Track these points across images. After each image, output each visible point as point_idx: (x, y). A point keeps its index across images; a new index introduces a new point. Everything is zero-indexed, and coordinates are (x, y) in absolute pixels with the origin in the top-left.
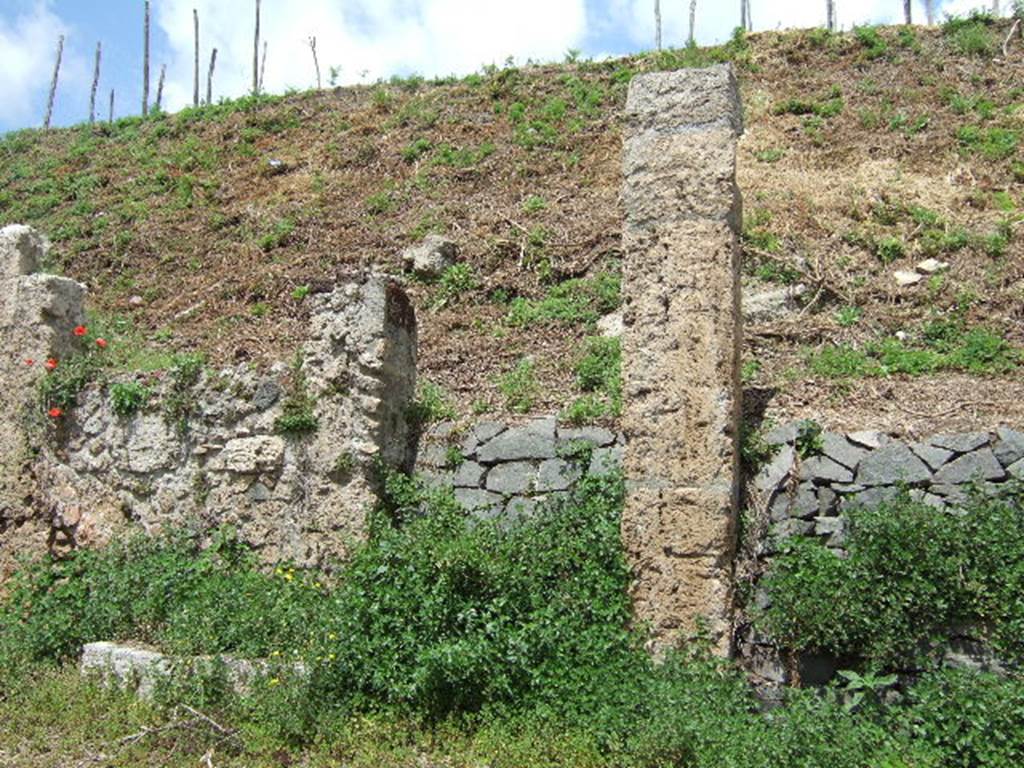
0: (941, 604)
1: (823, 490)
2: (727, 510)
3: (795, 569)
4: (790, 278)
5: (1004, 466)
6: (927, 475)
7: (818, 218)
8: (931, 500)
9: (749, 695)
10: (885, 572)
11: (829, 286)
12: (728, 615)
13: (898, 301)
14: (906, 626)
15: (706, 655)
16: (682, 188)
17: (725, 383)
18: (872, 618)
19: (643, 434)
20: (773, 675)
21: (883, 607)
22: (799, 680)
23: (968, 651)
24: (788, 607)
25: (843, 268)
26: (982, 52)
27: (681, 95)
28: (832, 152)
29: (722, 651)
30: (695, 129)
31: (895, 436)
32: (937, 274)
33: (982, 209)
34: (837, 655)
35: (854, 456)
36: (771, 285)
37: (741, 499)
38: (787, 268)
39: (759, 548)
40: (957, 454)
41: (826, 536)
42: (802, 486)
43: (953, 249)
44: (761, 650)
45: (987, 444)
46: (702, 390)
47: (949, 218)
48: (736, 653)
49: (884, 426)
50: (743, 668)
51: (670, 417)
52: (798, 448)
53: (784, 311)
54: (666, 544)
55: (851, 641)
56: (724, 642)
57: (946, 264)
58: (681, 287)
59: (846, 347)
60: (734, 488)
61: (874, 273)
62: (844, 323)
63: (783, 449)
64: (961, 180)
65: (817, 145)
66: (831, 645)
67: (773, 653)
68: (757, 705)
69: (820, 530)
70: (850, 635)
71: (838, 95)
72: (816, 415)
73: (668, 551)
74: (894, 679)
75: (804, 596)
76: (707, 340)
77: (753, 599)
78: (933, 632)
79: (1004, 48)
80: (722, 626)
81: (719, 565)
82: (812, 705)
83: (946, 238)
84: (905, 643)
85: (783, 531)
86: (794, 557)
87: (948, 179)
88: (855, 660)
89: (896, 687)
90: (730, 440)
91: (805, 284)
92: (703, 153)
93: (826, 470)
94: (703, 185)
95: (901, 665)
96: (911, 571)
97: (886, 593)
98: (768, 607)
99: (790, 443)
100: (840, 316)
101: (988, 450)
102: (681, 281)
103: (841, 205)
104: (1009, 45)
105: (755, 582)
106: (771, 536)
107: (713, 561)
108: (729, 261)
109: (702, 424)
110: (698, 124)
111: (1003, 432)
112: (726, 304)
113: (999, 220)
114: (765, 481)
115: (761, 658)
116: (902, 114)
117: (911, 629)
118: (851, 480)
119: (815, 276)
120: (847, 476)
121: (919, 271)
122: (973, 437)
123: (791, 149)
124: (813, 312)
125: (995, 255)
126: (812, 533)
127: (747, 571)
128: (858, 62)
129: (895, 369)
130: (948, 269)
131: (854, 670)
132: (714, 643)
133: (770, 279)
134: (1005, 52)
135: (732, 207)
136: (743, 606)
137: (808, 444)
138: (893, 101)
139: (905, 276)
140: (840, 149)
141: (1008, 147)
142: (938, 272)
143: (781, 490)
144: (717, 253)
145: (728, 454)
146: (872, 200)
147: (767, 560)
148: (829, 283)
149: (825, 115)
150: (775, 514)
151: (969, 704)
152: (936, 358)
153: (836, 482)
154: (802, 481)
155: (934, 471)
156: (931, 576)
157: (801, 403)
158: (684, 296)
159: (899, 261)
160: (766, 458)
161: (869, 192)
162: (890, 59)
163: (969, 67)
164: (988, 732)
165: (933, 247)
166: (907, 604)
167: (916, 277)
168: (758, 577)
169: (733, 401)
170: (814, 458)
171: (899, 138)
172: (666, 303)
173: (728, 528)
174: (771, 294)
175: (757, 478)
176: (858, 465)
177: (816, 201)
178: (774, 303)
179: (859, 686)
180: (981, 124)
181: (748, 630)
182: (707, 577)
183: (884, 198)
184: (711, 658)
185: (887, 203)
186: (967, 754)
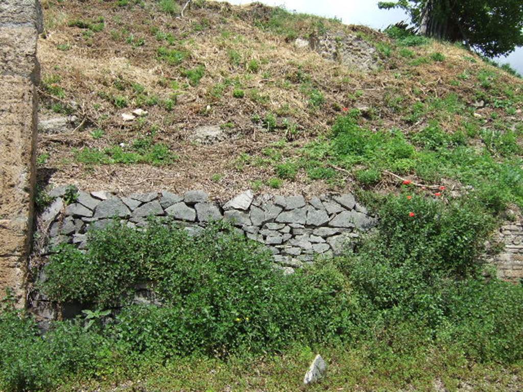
0: (132, 274)
1: (77, 220)
2: (25, 231)
3: (62, 261)
4: (69, 112)
5: (164, 209)
6: (129, 213)
7: (86, 83)
8: (130, 225)
9: (35, 327)
10: (107, 261)
11: (89, 118)
12: (24, 286)
13: (123, 128)
14: (115, 287)
15: (11, 308)
16: (5, 57)
17: (26, 164)
18: (99, 283)
20: (48, 315)
21: (104, 277)
22: (62, 316)
23: (145, 296)
24: (56, 281)
25: (97, 109)
26: (172, 13)
27: (8, 6)
28: (97, 51)
29: (21, 305)
30: (14, 26)
31: (114, 194)
32: (142, 116)
33: (165, 87)
34: (81, 302)
35: (94, 203)
36: (59, 115)
37: (33, 225)
38: (68, 107)
39: (43, 251)
40: (143, 203)
41: (79, 243)
42: (67, 218)
43: (150, 105)
44: (42, 303)
45: (157, 198)
46: (13, 167)
47: (150, 90)
48: (28, 305)
49: (110, 189)
50: (32, 313)
52: (66, 199)
53: (65, 129)
55: (88, 295)
56: (22, 301)
57: (146, 112)
58: (3, 111)
59: (95, 149)
60: (29, 220)
61: (112, 114)
62: (95, 137)
63: (57, 200)
64: (157, 73)
65: (89, 46)
66: (78, 298)
67: (49, 304)
68: (40, 332)
69: (75, 241)
70: (89, 292)
71: (102, 21)
72: (76, 182)
74: (109, 312)
75: (65, 274)
76: (16, 140)
77: (39, 277)
78: (128, 288)
79: (182, 12)
80: (21, 292)
81: (20, 260)
82: (67, 329)
83: (148, 100)
84: (115, 294)
85: (56, 242)
86: (62, 254)
87: (151, 71)
88: (90, 305)
89: (111, 316)
90: (27, 194)
91: (77, 116)
92: (18, 40)
93: (80, 210)
94: (17, 57)
95: (113, 305)
96: (118, 259)
97: (106, 271)
98: (47, 281)
99: (61, 197)
100: (93, 133)
101: (156, 201)
102: (3, 108)
103: (98, 77)
104: (184, 12)
105: (40, 269)
106: (50, 244)
107: (17, 258)
108: (31, 99)
109: (12, 186)
110: (17, 23)
111: (164, 193)
112: (28, 122)
113: (172, 93)
114: (48, 216)
115: (43, 307)
116: (132, 36)
117: (118, 287)
118: (91, 215)
119: (82, 112)
120: (90, 213)
121: (134, 114)
122: (151, 194)
123: (75, 46)
124: (80, 130)
125: (169, 110)
126: (71, 242)
127: (36, 263)
128: (114, 7)
129: (118, 161)
130: (147, 114)
131: (90, 309)
132: (17, 301)
133: (59, 112)
134: (182, 15)
135: (33, 71)
136: (33, 281)
137: (71, 197)
138: (129, 29)
139: (127, 116)
140: (100, 49)
141: (179, 60)
142: (143, 116)
143: (56, 220)
144: (24, 95)
145: (27, 201)
146: (114, 77)
147: (47, 257)
148: (90, 116)
149: (95, 31)
150: (51, 233)
151: (143, 320)
152: (138, 157)
153: (84, 216)
154: (67, 216)
155: (132, 211)
156: (128, 261)
157: (69, 177)
158: (4, 116)
159: (125, 108)
160: (48, 204)
161: (113, 73)
162: (130, 8)
163: (166, 19)
164: (152, 332)
165: (141, 103)
166: (116, 276)
167: (132, 117)
168: (41, 266)
169: (30, 174)
170: (74, 204)
171: (129, 47)
173: (25, 241)
174: (57, 120)
175: (43, 214)
176: (96, 208)
177: (86, 74)
178: (60, 124)
179: (92, 317)
180: (168, 47)
181: (36, 294)
182: (13, 267)
183: (120, 77)
184: (14, 309)
185: (121, 79)
186: (141, 344)
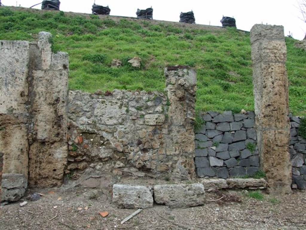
16: (275, 55)
19: (270, 116)
46: (283, 105)
51: (276, 112)
54: (277, 144)
58: (276, 79)
73: (277, 145)
76: (283, 93)
92: (280, 47)
94: (280, 55)
102: (277, 78)
107: (287, 147)
109: (283, 114)
110: (278, 39)
144: (284, 72)
158: (277, 82)
172: (273, 83)
182: (286, 151)
